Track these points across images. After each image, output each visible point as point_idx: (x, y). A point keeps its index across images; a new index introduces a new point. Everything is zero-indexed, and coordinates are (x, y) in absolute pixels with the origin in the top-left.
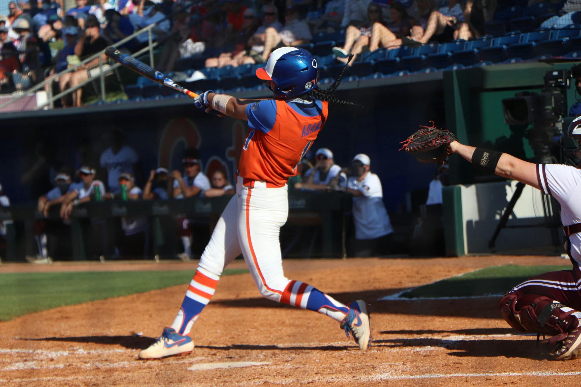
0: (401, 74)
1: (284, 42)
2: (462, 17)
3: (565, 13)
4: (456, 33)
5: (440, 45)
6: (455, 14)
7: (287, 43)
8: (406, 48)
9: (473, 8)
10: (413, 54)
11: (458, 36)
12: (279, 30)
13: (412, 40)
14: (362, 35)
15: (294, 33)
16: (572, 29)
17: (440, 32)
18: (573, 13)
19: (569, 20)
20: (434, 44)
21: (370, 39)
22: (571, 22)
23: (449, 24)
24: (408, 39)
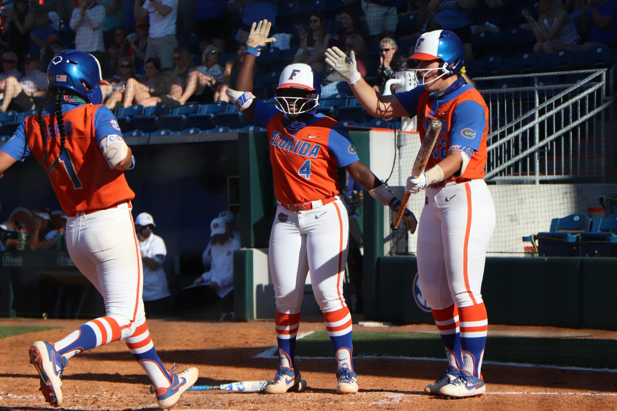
0: (163, 133)
1: (25, 92)
2: (220, 77)
3: (331, 82)
4: (217, 95)
5: (200, 106)
6: (215, 74)
7: (29, 92)
8: (163, 106)
9: (232, 70)
10: (172, 113)
11: (219, 97)
12: (20, 79)
13: (172, 99)
14: (114, 90)
15: (35, 83)
16: (338, 99)
17: (200, 93)
18: (338, 82)
19: (335, 89)
20: (195, 104)
21: (124, 95)
22: (337, 92)
23: (209, 84)
24: (168, 97)
